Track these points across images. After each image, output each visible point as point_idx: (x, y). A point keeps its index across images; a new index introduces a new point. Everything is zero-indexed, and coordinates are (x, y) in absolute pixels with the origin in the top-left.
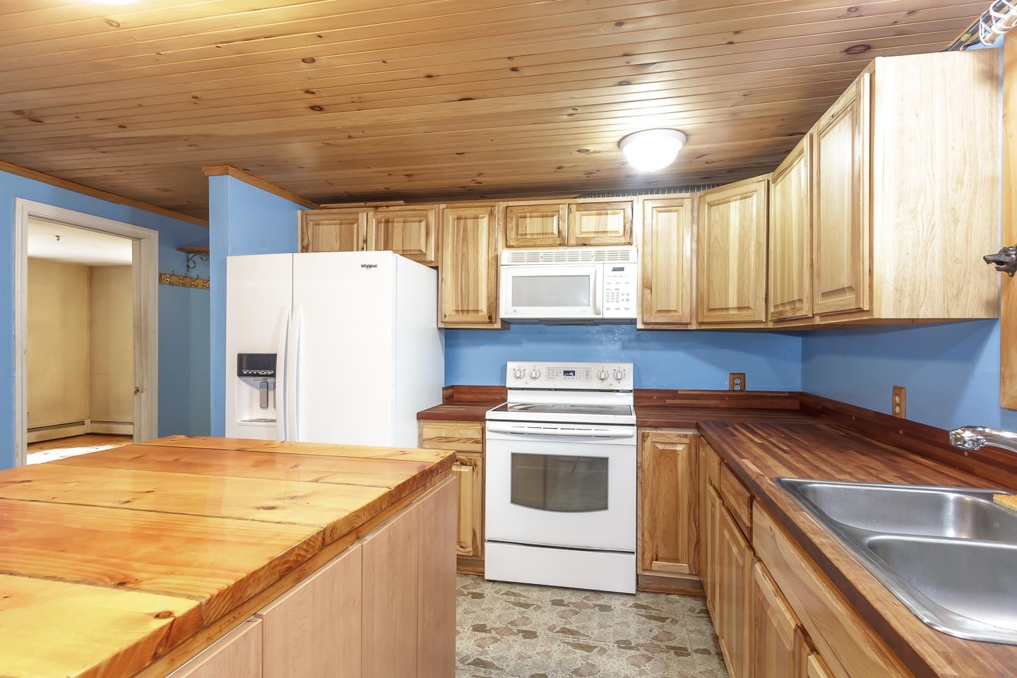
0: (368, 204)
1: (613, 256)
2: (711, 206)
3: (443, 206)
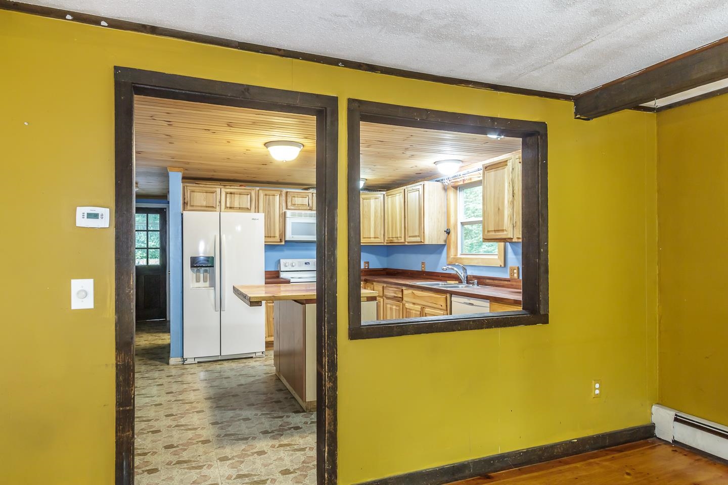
0: (222, 184)
3: (258, 188)
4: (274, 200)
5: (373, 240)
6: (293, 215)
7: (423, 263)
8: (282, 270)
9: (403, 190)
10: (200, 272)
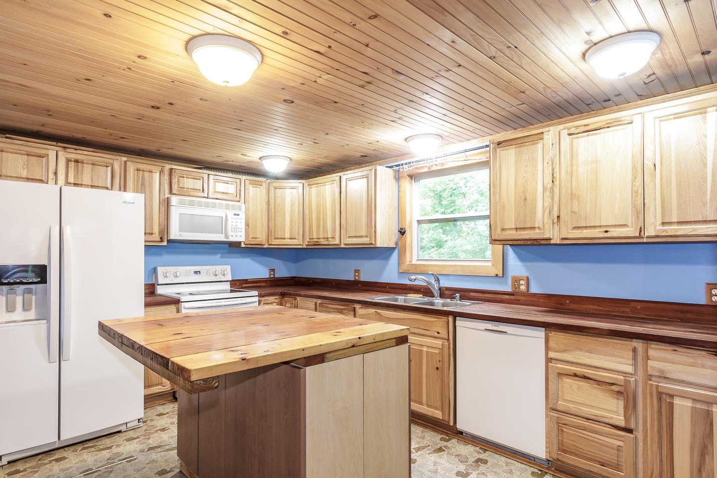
0: (59, 144)
1: (234, 208)
2: (276, 188)
3: (124, 159)
4: (151, 178)
5: (288, 241)
6: (182, 203)
7: (357, 271)
8: (160, 283)
9: (339, 177)
10: (15, 293)
